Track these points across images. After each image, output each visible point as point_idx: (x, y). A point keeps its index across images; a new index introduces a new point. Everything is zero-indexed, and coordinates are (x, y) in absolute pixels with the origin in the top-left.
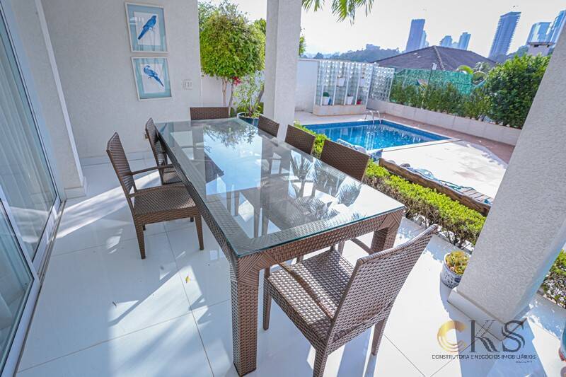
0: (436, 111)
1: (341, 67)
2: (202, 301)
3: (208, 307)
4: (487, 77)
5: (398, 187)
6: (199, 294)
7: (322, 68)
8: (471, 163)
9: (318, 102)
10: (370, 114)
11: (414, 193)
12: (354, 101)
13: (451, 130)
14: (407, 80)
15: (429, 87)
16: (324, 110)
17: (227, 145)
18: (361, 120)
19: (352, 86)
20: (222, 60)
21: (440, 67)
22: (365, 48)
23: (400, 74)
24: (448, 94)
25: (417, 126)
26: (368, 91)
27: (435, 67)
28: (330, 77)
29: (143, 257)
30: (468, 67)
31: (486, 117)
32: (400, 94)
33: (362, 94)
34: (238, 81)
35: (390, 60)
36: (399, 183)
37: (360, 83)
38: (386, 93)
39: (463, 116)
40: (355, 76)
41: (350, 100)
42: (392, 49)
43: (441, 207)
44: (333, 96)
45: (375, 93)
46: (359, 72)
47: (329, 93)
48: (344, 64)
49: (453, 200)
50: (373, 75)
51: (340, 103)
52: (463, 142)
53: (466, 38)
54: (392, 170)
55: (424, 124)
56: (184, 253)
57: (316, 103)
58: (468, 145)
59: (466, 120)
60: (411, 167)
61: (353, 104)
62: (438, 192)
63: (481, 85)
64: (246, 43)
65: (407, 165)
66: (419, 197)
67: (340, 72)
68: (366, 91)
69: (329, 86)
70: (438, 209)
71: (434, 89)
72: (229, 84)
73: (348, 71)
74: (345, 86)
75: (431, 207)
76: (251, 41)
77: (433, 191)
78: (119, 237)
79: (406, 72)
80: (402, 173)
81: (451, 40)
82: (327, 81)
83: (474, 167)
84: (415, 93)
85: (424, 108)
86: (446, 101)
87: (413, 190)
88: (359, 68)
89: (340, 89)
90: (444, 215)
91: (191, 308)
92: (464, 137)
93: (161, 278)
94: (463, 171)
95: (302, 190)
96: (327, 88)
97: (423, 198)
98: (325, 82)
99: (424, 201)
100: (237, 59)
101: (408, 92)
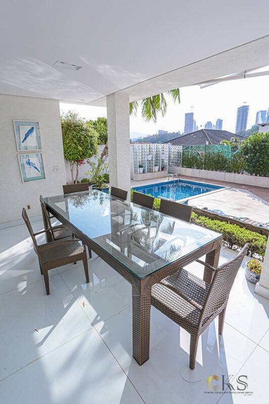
0: (212, 170)
1: (148, 148)
2: (99, 318)
3: (104, 321)
4: (241, 146)
5: (206, 224)
6: (95, 314)
7: (136, 149)
8: (242, 201)
9: (136, 172)
10: (171, 176)
11: (216, 226)
12: (159, 169)
13: (224, 182)
14: (192, 152)
15: (206, 156)
16: (140, 177)
17: (76, 207)
18: (166, 181)
19: (157, 160)
20: (70, 149)
21: (210, 143)
22: (158, 133)
23: (186, 149)
24: (218, 159)
25: (202, 181)
26: (167, 162)
27: (207, 143)
28: (142, 155)
29: (48, 293)
30: (226, 141)
31: (244, 171)
32: (188, 161)
33: (163, 164)
34: (81, 163)
35: (177, 140)
36: (206, 221)
37: (162, 157)
38: (179, 162)
39: (230, 172)
40: (158, 153)
41: (157, 168)
42: (176, 132)
43: (235, 233)
44: (145, 167)
45: (172, 162)
46: (160, 150)
47: (143, 165)
48: (150, 146)
49: (242, 227)
50: (169, 151)
51: (150, 171)
52: (234, 189)
53: (220, 122)
54: (199, 213)
55: (207, 180)
56: (76, 286)
57: (135, 173)
58: (237, 190)
59: (232, 174)
60: (208, 209)
61: (159, 171)
62: (231, 223)
63: (238, 152)
64: (85, 137)
65: (206, 208)
66: (220, 228)
67: (148, 151)
68: (166, 161)
69: (142, 161)
70: (234, 234)
71: (209, 157)
72: (75, 165)
73: (153, 150)
74: (152, 160)
75: (229, 233)
76: (88, 136)
77: (228, 223)
78: (26, 282)
79: (190, 147)
80: (205, 214)
81: (211, 124)
82: (140, 157)
83: (244, 204)
84: (197, 160)
85: (205, 169)
86: (218, 164)
87: (215, 224)
88: (160, 147)
89: (149, 162)
90: (238, 238)
91: (92, 325)
92: (233, 185)
93: (65, 306)
94: (238, 207)
95: (149, 233)
96: (140, 162)
97: (223, 228)
98: (139, 159)
99: (224, 231)
100: (80, 148)
101: (193, 160)
